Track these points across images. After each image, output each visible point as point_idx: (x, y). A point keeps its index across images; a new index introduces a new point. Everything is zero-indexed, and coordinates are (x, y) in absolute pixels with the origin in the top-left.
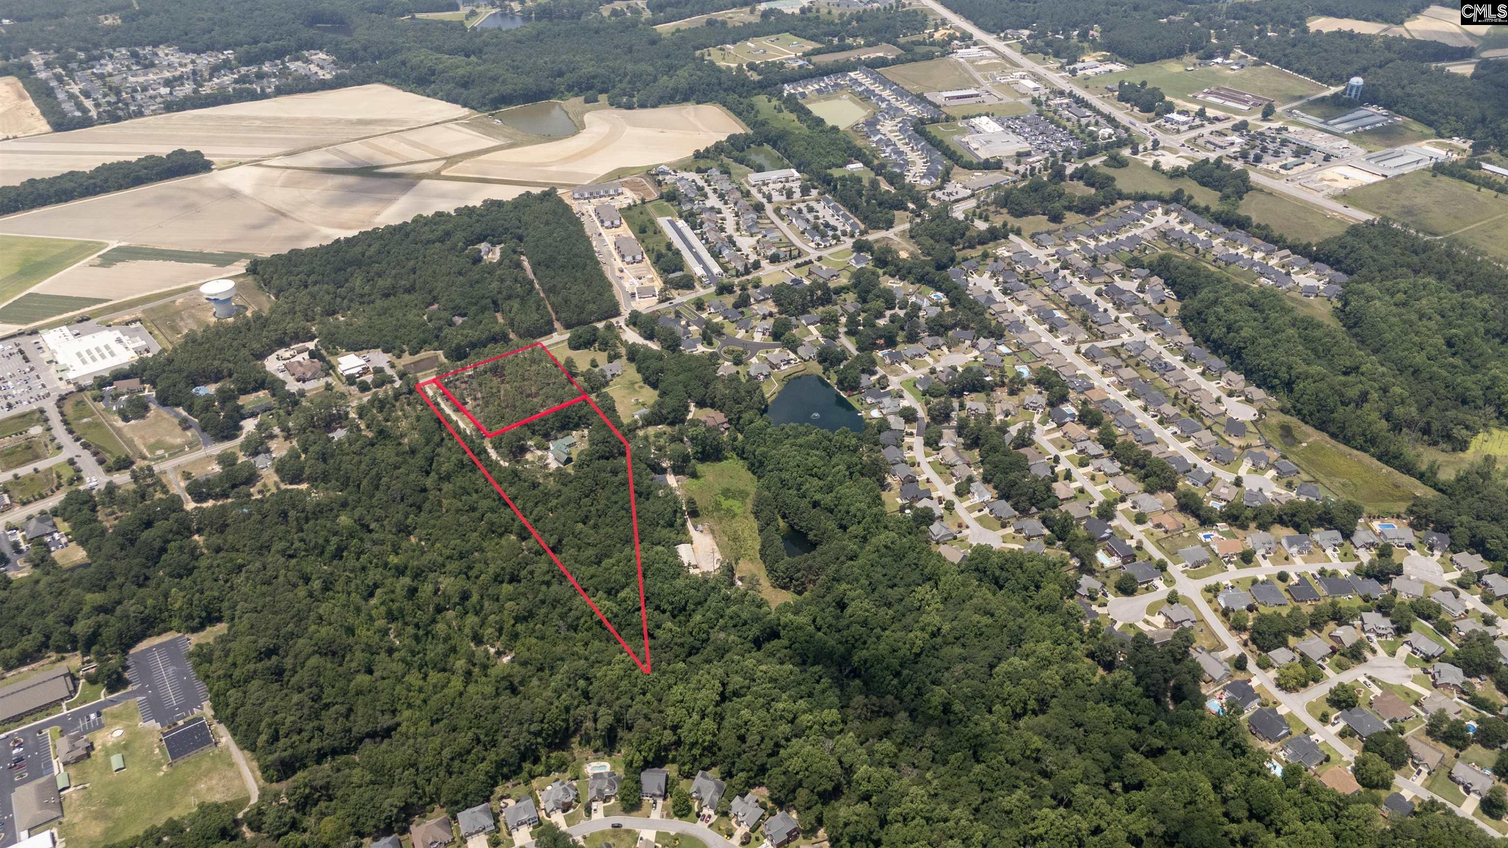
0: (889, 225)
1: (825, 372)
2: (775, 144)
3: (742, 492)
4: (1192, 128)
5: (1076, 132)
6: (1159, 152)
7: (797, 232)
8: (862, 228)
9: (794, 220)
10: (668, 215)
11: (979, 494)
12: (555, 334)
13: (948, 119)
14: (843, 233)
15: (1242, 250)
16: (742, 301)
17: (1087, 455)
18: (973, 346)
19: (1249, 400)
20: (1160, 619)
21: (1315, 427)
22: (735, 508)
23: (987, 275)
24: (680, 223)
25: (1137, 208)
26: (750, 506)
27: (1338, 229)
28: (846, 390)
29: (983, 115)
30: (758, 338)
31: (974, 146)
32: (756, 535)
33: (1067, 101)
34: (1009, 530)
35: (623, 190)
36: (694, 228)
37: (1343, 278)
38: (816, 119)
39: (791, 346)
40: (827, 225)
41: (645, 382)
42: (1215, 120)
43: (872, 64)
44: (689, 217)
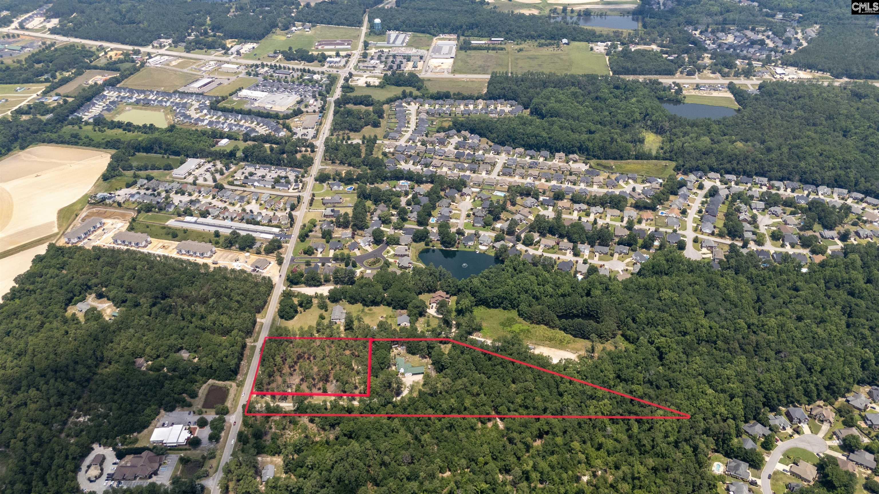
0: (310, 162)
1: (427, 244)
2: (148, 149)
3: (508, 319)
4: (347, 62)
5: (302, 82)
6: (355, 78)
7: (268, 189)
8: (302, 171)
9: (256, 184)
10: (168, 219)
11: (585, 250)
12: (258, 320)
13: (224, 98)
14: (297, 177)
15: (462, 107)
16: (327, 235)
17: (583, 211)
18: (462, 195)
19: (575, 161)
20: (704, 250)
21: (605, 159)
22: (522, 328)
23: (402, 163)
24: (188, 218)
25: (397, 106)
26: (524, 322)
27: (476, 85)
28: (453, 246)
29: (240, 89)
30: (370, 249)
31: (268, 106)
32: (553, 331)
33: (266, 69)
34: (616, 255)
35: (104, 221)
36: (205, 217)
37: (514, 102)
38: (145, 126)
39: (394, 241)
40: (280, 177)
41: (368, 306)
42: (349, 56)
43: (111, 84)
44: (188, 212)
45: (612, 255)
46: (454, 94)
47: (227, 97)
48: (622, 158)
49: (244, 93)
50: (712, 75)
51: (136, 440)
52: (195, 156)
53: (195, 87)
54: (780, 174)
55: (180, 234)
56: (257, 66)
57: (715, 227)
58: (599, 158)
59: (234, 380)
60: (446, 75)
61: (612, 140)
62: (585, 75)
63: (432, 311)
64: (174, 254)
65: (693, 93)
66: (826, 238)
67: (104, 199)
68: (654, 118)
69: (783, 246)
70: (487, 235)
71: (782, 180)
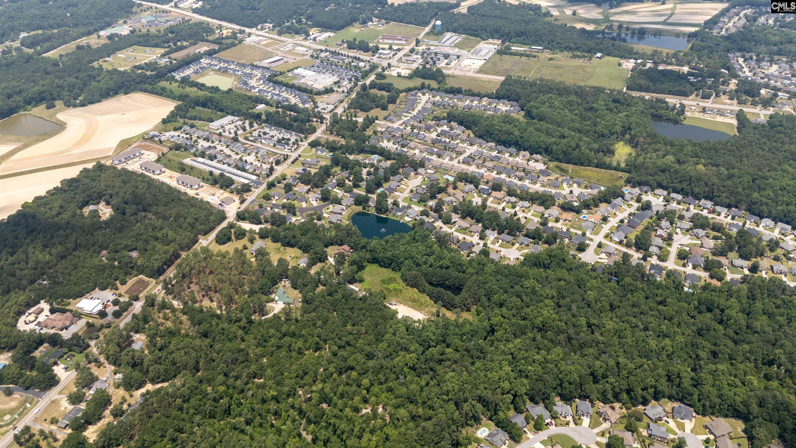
0: (314, 130)
1: (364, 209)
2: (204, 105)
3: (391, 278)
4: (394, 55)
5: (348, 67)
6: (392, 69)
7: (270, 146)
8: (303, 136)
9: (263, 141)
10: (186, 157)
11: (491, 235)
12: (200, 241)
13: (281, 73)
14: (297, 140)
15: (467, 102)
16: (288, 188)
17: (512, 203)
18: (416, 174)
19: (537, 161)
20: (603, 255)
21: (566, 163)
22: (397, 287)
23: (385, 141)
24: (200, 159)
25: (412, 95)
26: (402, 283)
27: (492, 85)
28: (384, 213)
29: (297, 68)
30: (315, 204)
31: (310, 83)
32: (420, 295)
33: (328, 54)
34: (517, 245)
35: (143, 151)
36: (212, 160)
37: (515, 103)
38: (212, 87)
39: (338, 201)
40: (283, 139)
41: (284, 246)
42: (399, 50)
43: (210, 54)
44: (203, 155)
45: (513, 244)
46: (466, 91)
47: (284, 73)
48: (582, 164)
49: (300, 71)
50: (728, 101)
51: (69, 304)
52: (233, 114)
53: (265, 63)
54: (727, 201)
55: (188, 170)
56: (321, 51)
57: (625, 238)
58: (561, 161)
59: (156, 279)
60: (471, 74)
61: (578, 146)
62: (593, 87)
63: (331, 260)
64: (173, 184)
65: (697, 115)
66: (735, 267)
67: (153, 137)
68: (633, 132)
69: (684, 265)
70: (417, 209)
71: (729, 206)
